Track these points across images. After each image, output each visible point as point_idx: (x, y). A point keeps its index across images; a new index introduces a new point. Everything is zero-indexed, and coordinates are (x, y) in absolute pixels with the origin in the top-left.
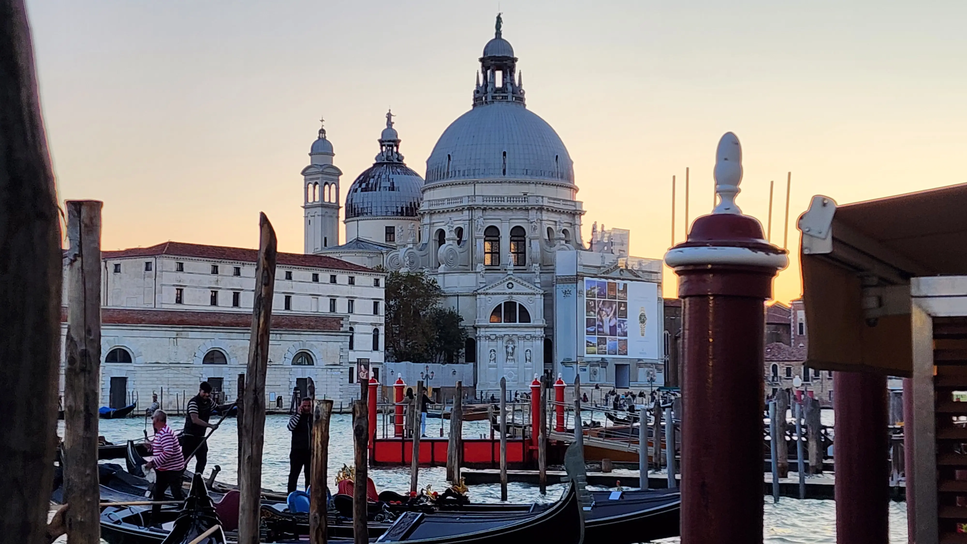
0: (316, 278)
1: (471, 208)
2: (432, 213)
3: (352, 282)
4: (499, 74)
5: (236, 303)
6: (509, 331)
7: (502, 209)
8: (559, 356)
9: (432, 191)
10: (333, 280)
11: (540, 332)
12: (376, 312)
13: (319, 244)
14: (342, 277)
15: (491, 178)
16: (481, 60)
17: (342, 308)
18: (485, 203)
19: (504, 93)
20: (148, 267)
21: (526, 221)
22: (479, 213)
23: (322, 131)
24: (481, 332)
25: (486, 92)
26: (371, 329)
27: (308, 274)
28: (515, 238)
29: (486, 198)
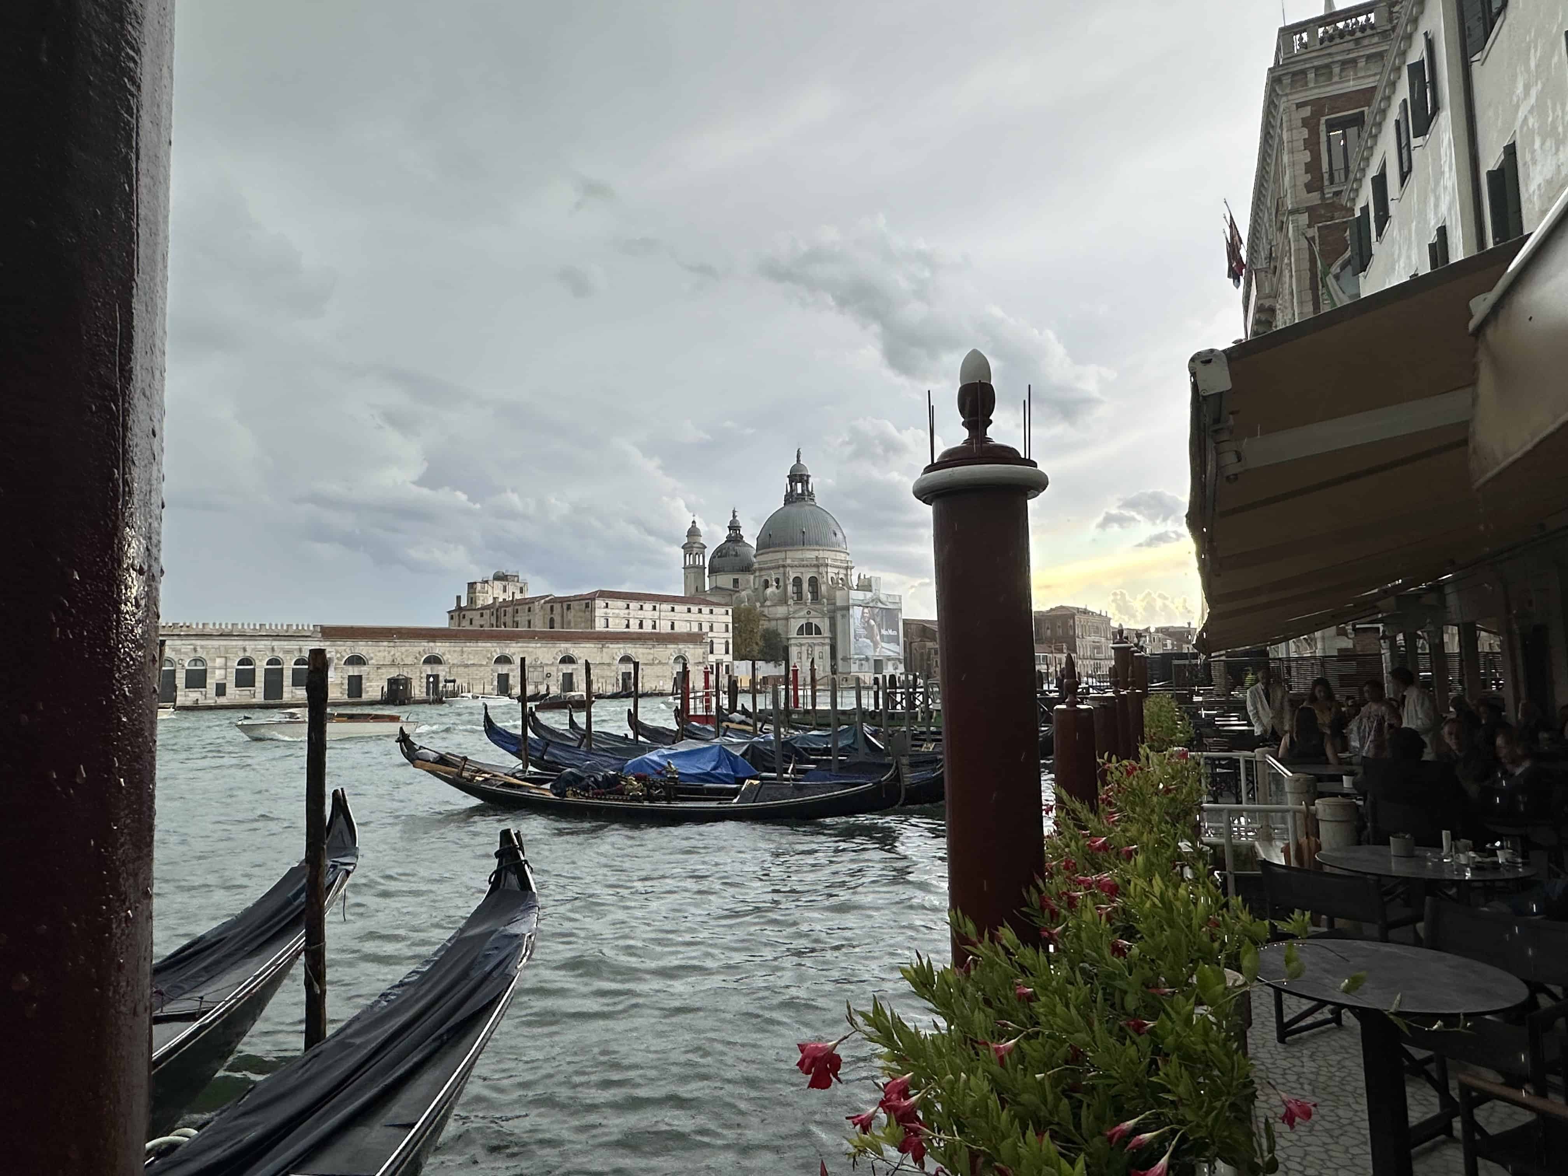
0: (689, 611)
1: (784, 566)
2: (761, 569)
3: (711, 612)
4: (799, 485)
5: (641, 626)
6: (809, 641)
7: (804, 566)
8: (840, 656)
9: (760, 556)
10: (700, 611)
11: (828, 641)
12: (727, 631)
13: (693, 591)
14: (706, 610)
15: (796, 548)
16: (788, 477)
17: (706, 628)
18: (793, 563)
19: (803, 496)
20: (587, 606)
21: (818, 573)
23: (694, 522)
24: (792, 641)
25: (792, 496)
26: (724, 641)
27: (685, 608)
28: (812, 584)
29: (793, 560)
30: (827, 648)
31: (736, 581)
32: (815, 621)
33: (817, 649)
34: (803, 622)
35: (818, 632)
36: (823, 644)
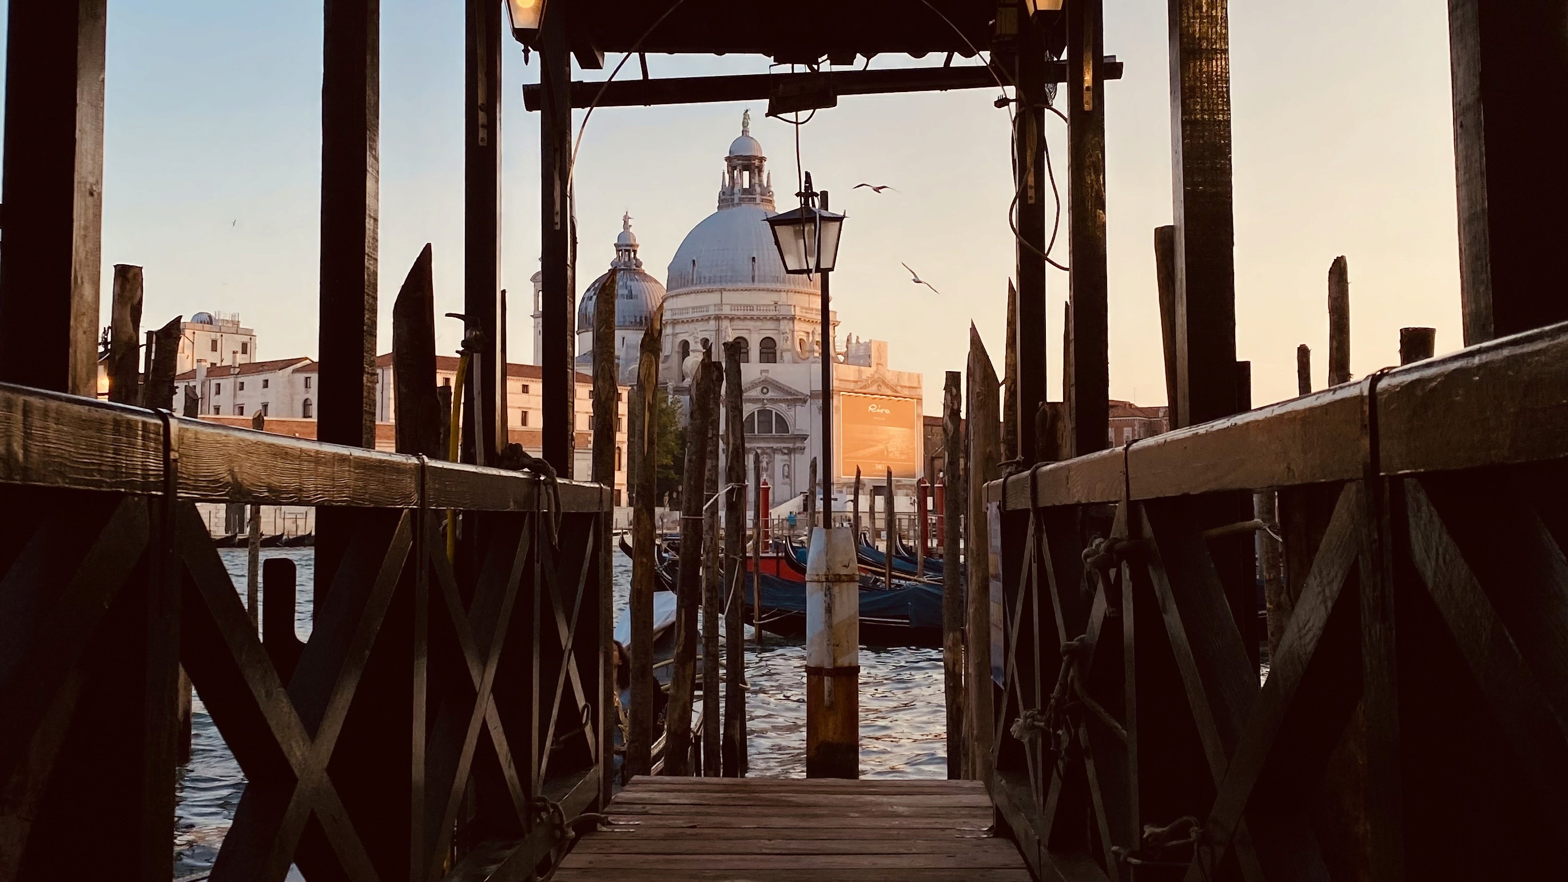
1: (718, 318)
2: (675, 323)
3: (591, 396)
4: (746, 174)
7: (752, 319)
9: (675, 299)
14: (582, 391)
15: (740, 285)
16: (727, 159)
18: (733, 312)
19: (752, 195)
21: (776, 332)
22: (725, 323)
25: (733, 194)
28: (764, 350)
29: (734, 306)
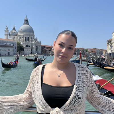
2: (19, 35)
7: (27, 35)
16: (24, 20)
24: (25, 48)
25: (25, 23)
26: (15, 47)
28: (28, 38)
30: (31, 49)
31: (14, 37)
32: (29, 45)
33: (29, 49)
34: (27, 45)
35: (29, 46)
36: (30, 48)
